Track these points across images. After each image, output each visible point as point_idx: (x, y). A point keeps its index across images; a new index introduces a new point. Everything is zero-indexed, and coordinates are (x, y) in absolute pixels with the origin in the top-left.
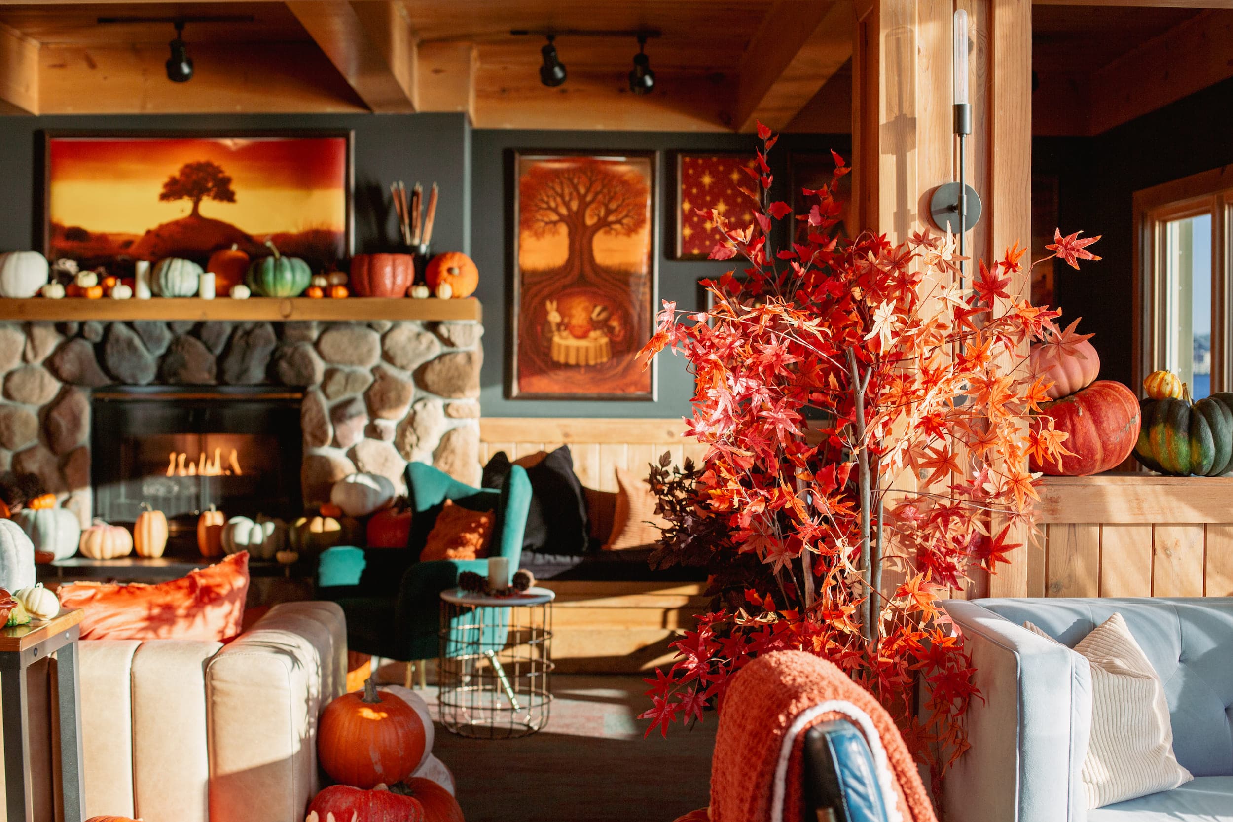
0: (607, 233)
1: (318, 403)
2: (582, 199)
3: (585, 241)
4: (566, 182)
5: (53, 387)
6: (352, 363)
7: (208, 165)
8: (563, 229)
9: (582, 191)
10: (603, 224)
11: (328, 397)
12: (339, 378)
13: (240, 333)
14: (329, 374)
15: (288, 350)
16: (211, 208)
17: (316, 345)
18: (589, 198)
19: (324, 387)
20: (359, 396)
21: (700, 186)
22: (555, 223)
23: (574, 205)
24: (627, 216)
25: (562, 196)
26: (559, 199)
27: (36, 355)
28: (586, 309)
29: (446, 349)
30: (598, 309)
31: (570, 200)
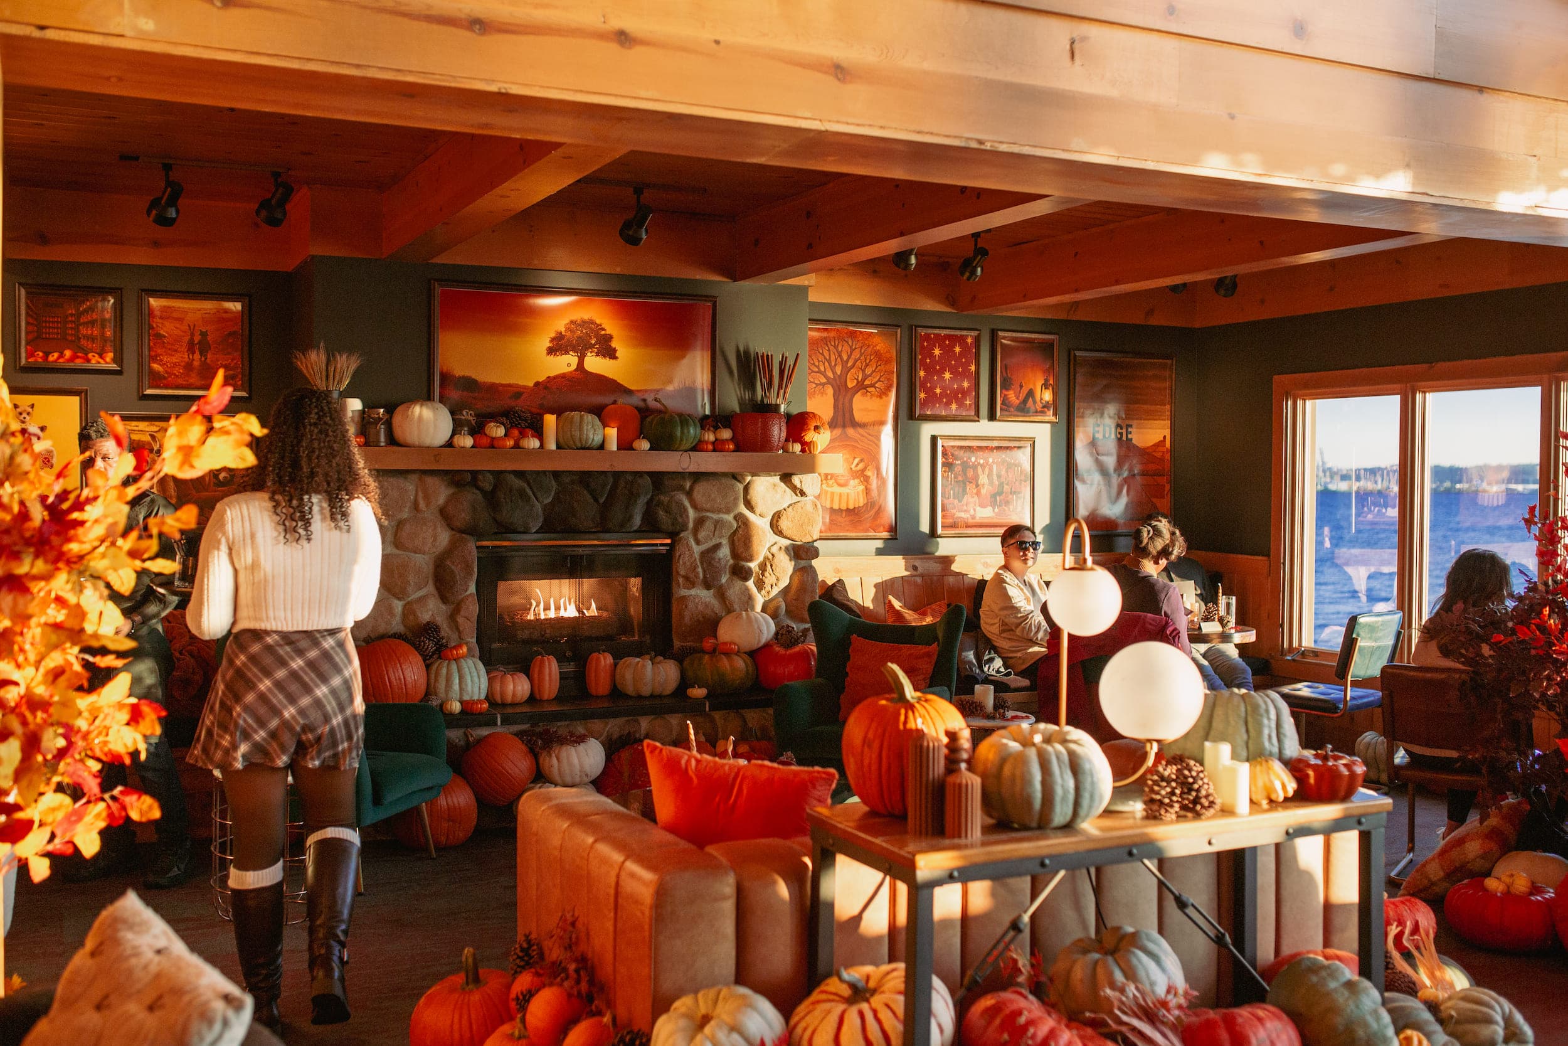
0: (864, 395)
1: (690, 549)
2: (844, 363)
3: (847, 401)
4: (832, 348)
5: (444, 537)
6: (719, 511)
7: (592, 322)
8: (830, 390)
9: (845, 358)
10: (861, 387)
11: (698, 542)
12: (709, 525)
13: (622, 483)
14: (700, 522)
15: (665, 499)
16: (595, 364)
17: (689, 494)
18: (850, 364)
19: (696, 531)
20: (725, 541)
21: (932, 356)
22: (823, 385)
23: (838, 370)
24: (879, 380)
25: (829, 362)
26: (826, 364)
27: (428, 505)
28: (846, 460)
29: (795, 499)
30: (857, 461)
31: (835, 365)
